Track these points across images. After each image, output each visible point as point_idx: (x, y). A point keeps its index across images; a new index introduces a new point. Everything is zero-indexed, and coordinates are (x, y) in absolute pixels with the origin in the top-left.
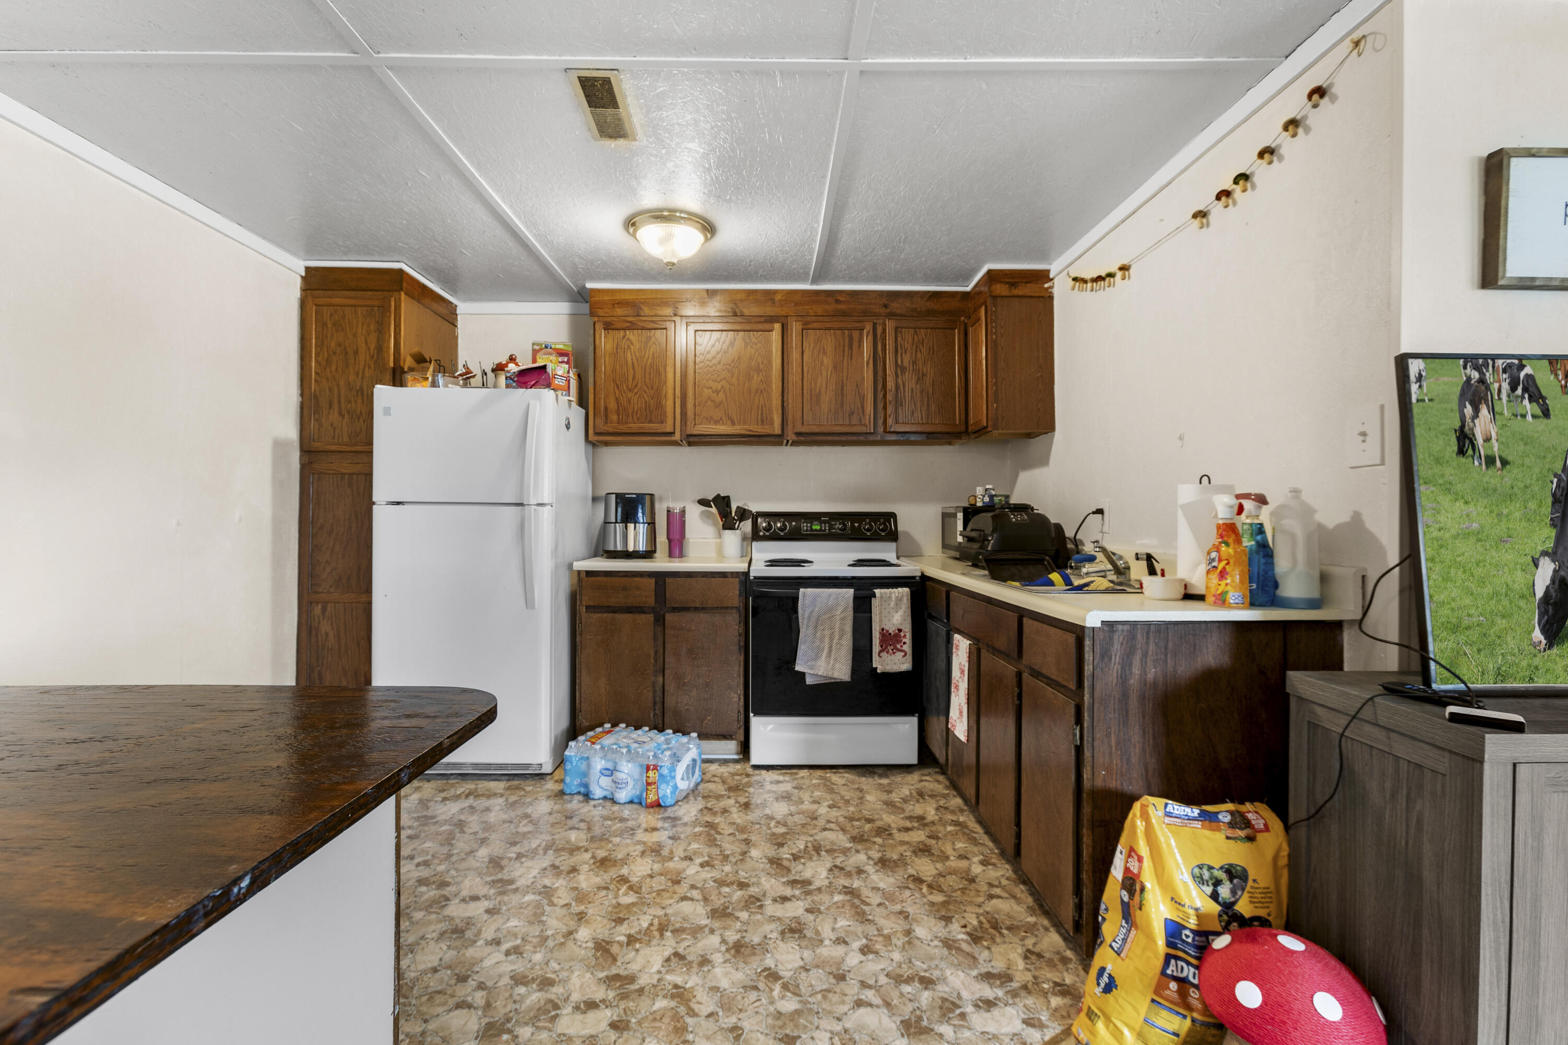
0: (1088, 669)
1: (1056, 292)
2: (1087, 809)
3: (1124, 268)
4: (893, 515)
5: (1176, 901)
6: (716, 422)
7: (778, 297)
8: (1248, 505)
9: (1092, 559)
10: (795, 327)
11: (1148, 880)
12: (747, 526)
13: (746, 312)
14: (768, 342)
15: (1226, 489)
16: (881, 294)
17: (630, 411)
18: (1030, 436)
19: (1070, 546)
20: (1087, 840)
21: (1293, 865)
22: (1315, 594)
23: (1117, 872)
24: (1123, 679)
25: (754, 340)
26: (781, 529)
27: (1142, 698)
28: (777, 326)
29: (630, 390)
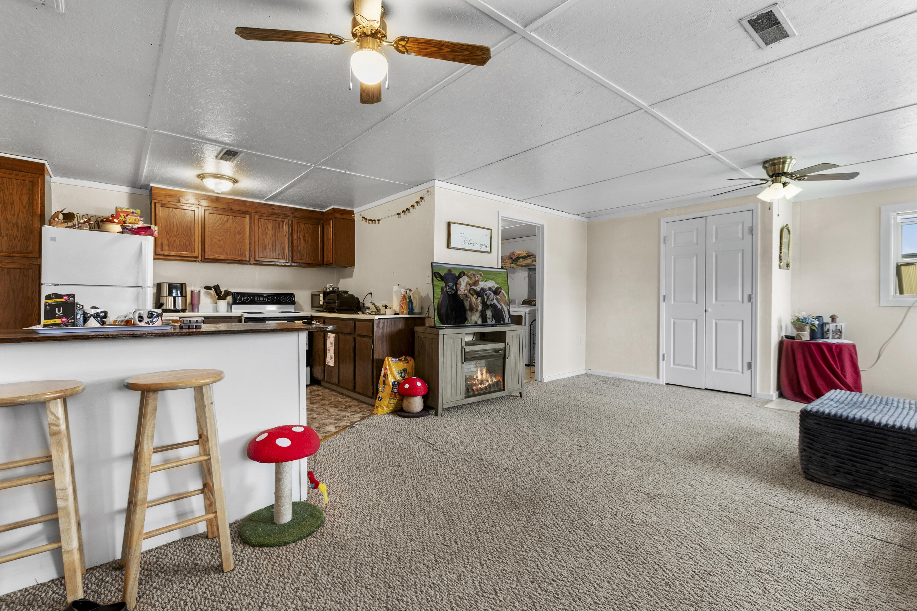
0: (375, 330)
1: (356, 218)
2: (375, 364)
3: (379, 220)
4: (293, 295)
5: (394, 377)
6: (219, 254)
7: (248, 204)
8: (408, 291)
9: (369, 308)
10: (256, 217)
11: (389, 373)
12: (229, 298)
13: (233, 208)
14: (243, 222)
15: (404, 288)
16: (291, 208)
17: (175, 246)
18: (345, 267)
19: (361, 305)
20: (375, 371)
21: (415, 368)
22: (420, 311)
23: (382, 375)
24: (383, 332)
25: (237, 220)
26: (246, 300)
27: (386, 337)
28: (248, 216)
29: (175, 236)
